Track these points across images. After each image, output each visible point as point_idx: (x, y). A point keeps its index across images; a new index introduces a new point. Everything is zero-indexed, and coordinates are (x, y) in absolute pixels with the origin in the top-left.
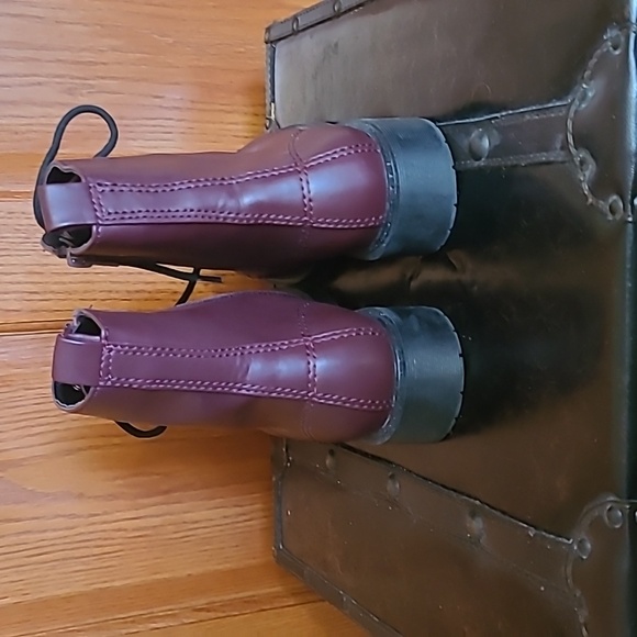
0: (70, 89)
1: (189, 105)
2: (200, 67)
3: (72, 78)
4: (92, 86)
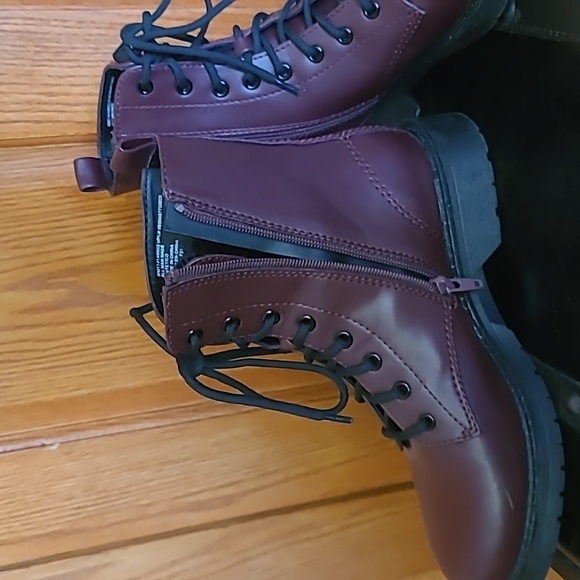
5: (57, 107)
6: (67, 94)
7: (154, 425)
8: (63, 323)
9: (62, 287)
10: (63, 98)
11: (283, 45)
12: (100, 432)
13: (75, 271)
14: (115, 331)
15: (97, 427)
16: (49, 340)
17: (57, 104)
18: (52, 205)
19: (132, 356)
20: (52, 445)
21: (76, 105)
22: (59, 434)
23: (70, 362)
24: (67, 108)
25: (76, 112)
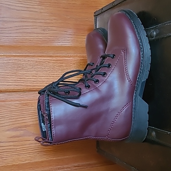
0: (44, 29)
1: (74, 34)
2: (76, 24)
3: (44, 27)
4: (49, 29)
8: (22, 141)
9: (22, 131)
10: (24, 79)
13: (26, 126)
18: (20, 108)
21: (27, 81)
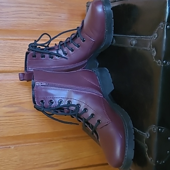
1: (67, 19)
2: (70, 9)
3: (40, 12)
4: (44, 14)
5: (18, 64)
6: (20, 61)
7: (38, 143)
8: (17, 116)
9: (17, 107)
10: (19, 62)
11: (65, 48)
12: (24, 145)
13: (20, 103)
14: (29, 119)
15: (24, 143)
16: (13, 120)
17: (18, 63)
18: (15, 87)
19: (34, 125)
20: (12, 147)
21: (22, 63)
22: (14, 144)
23: (18, 126)
24: (20, 64)
25: (22, 65)
